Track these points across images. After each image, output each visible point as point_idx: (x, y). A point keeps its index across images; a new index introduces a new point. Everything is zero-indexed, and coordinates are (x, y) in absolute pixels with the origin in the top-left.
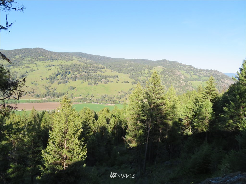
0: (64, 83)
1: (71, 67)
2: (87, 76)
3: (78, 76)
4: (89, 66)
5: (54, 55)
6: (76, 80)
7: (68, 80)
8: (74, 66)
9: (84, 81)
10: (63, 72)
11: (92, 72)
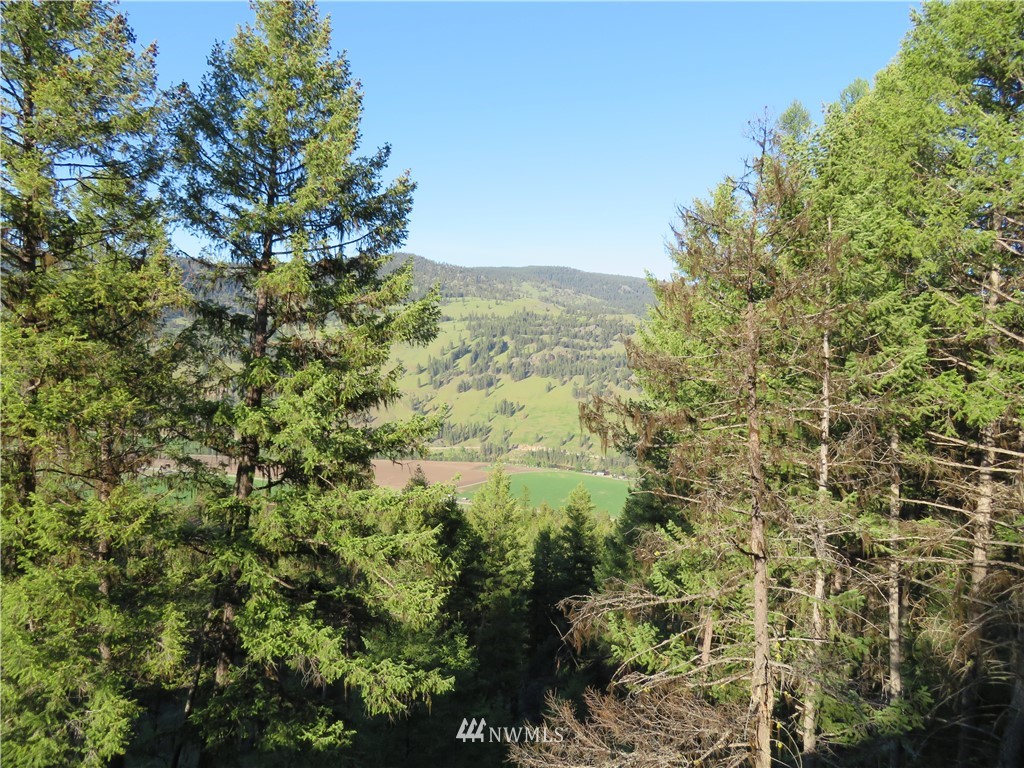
0: (480, 387)
1: (513, 327)
2: (572, 362)
3: (536, 360)
4: (583, 319)
5: (453, 279)
6: (526, 375)
7: (498, 377)
8: (525, 320)
9: (556, 382)
10: (478, 345)
11: (592, 343)
